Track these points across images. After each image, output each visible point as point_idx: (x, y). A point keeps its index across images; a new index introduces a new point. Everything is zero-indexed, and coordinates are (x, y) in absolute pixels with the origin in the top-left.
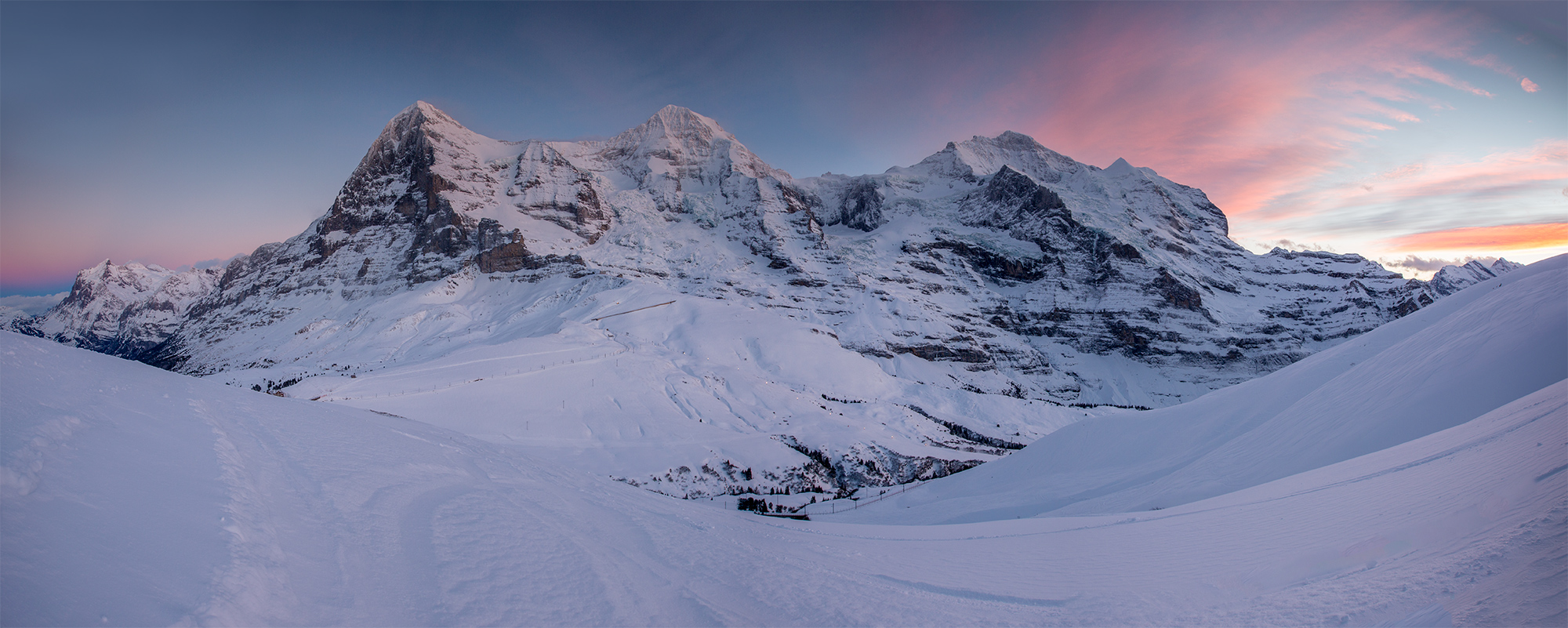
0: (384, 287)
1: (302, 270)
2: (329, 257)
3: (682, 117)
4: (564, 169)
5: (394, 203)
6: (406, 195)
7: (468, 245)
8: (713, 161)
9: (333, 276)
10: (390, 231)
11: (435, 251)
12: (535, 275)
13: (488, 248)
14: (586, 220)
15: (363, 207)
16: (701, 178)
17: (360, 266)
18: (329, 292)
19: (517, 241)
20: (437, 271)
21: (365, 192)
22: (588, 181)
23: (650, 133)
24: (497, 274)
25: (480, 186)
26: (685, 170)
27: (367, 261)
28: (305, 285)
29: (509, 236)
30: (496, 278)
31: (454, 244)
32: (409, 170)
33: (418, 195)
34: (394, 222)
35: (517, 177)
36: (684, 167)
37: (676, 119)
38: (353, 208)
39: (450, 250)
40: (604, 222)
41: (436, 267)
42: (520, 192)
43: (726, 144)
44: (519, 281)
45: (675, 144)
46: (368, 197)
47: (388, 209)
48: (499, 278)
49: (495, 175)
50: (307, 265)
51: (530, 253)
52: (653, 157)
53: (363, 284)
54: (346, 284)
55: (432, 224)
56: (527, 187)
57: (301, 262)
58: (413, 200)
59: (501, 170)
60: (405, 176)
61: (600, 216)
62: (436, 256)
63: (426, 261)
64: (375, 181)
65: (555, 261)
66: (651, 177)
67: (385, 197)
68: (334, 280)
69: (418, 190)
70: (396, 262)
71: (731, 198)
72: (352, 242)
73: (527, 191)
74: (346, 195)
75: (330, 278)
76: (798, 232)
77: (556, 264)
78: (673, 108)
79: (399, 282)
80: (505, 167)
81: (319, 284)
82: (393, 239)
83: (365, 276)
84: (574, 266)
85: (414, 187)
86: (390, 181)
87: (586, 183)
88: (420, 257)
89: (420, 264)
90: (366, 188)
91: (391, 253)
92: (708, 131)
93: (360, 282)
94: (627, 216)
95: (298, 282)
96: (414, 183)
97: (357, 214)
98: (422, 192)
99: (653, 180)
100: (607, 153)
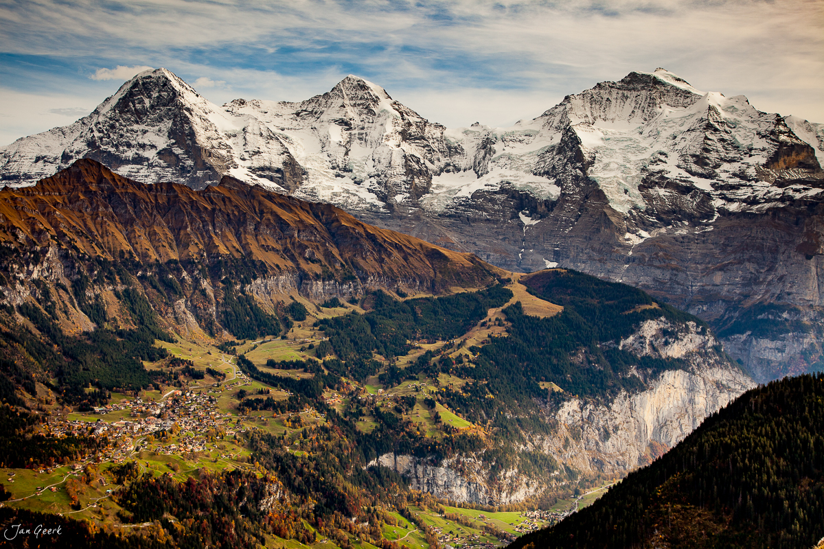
4: (275, 143)
5: (155, 151)
6: (167, 149)
10: (155, 172)
15: (121, 148)
21: (122, 136)
32: (163, 127)
33: (177, 151)
34: (157, 166)
35: (245, 146)
40: (299, 180)
42: (249, 158)
45: (351, 113)
46: (125, 140)
47: (150, 154)
55: (203, 178)
56: (253, 154)
58: (174, 153)
59: (232, 137)
60: (160, 131)
64: (129, 128)
66: (330, 143)
67: (144, 144)
69: (178, 147)
71: (376, 162)
73: (253, 157)
80: (235, 136)
85: (173, 144)
86: (145, 131)
90: (122, 132)
96: (173, 141)
97: (117, 153)
98: (182, 149)
100: (301, 114)
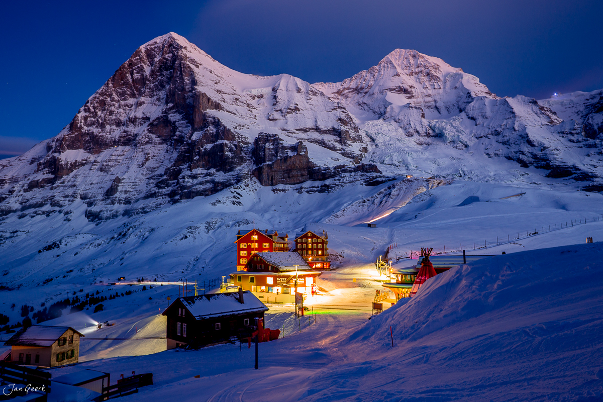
0: (141, 206)
1: (25, 191)
2: (65, 177)
3: (411, 58)
4: (319, 98)
5: (147, 124)
6: (161, 117)
7: (242, 160)
8: (446, 92)
9: (72, 196)
10: (143, 151)
11: (203, 167)
12: (325, 185)
13: (270, 161)
14: (349, 142)
15: (108, 127)
16: (436, 108)
17: (107, 186)
18: (67, 213)
19: (302, 153)
20: (209, 186)
21: (111, 113)
22: (345, 109)
23: (382, 72)
24: (281, 186)
25: (243, 109)
26: (420, 102)
27: (118, 180)
28: (31, 206)
29: (294, 148)
30: (280, 190)
31: (228, 158)
32: (162, 94)
33: (174, 117)
34: (147, 143)
35: (274, 105)
36: (419, 100)
37: (405, 60)
38: (97, 127)
39: (223, 164)
40: (364, 145)
41: (207, 182)
42: (281, 117)
43: (457, 77)
44: (307, 192)
45: (408, 81)
46: (114, 117)
47: (140, 130)
48: (283, 190)
49: (253, 102)
50: (33, 185)
51: (314, 165)
52: (389, 93)
53: (113, 203)
54: (90, 204)
55: (201, 140)
56: (288, 113)
57: (26, 182)
58: (170, 121)
59: (257, 99)
60: (158, 99)
61: (360, 139)
62: (205, 171)
63: (194, 177)
64: (122, 103)
65: (345, 171)
66: (392, 108)
67: (135, 118)
68: (73, 201)
69: (175, 112)
70: (152, 181)
71: (480, 120)
72: (95, 161)
73: (288, 116)
74: (87, 114)
75: (68, 199)
76: (570, 141)
77: (347, 174)
78: (401, 51)
79: (160, 200)
80: (261, 97)
81: (53, 205)
82: (147, 160)
83: (114, 196)
84: (369, 174)
85: (171, 109)
86: (141, 104)
87: (343, 110)
88: (186, 173)
89: (186, 180)
90: (113, 108)
91: (144, 173)
92: (437, 67)
93: (109, 201)
94: (381, 140)
95: (21, 204)
96: (171, 105)
97: (101, 134)
98: (180, 113)
99: (397, 110)
100: (343, 93)
